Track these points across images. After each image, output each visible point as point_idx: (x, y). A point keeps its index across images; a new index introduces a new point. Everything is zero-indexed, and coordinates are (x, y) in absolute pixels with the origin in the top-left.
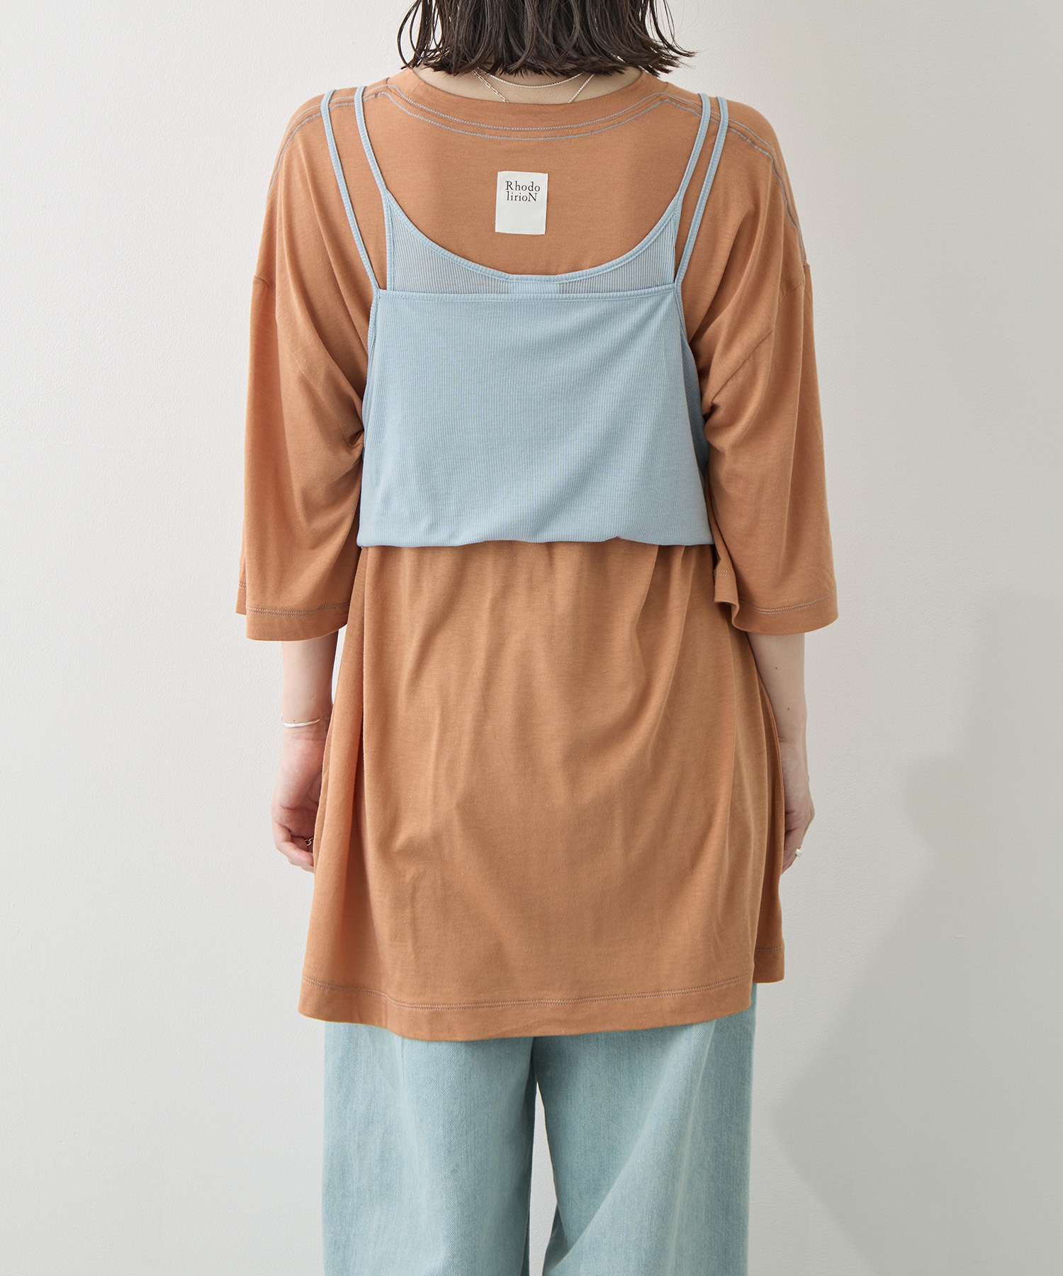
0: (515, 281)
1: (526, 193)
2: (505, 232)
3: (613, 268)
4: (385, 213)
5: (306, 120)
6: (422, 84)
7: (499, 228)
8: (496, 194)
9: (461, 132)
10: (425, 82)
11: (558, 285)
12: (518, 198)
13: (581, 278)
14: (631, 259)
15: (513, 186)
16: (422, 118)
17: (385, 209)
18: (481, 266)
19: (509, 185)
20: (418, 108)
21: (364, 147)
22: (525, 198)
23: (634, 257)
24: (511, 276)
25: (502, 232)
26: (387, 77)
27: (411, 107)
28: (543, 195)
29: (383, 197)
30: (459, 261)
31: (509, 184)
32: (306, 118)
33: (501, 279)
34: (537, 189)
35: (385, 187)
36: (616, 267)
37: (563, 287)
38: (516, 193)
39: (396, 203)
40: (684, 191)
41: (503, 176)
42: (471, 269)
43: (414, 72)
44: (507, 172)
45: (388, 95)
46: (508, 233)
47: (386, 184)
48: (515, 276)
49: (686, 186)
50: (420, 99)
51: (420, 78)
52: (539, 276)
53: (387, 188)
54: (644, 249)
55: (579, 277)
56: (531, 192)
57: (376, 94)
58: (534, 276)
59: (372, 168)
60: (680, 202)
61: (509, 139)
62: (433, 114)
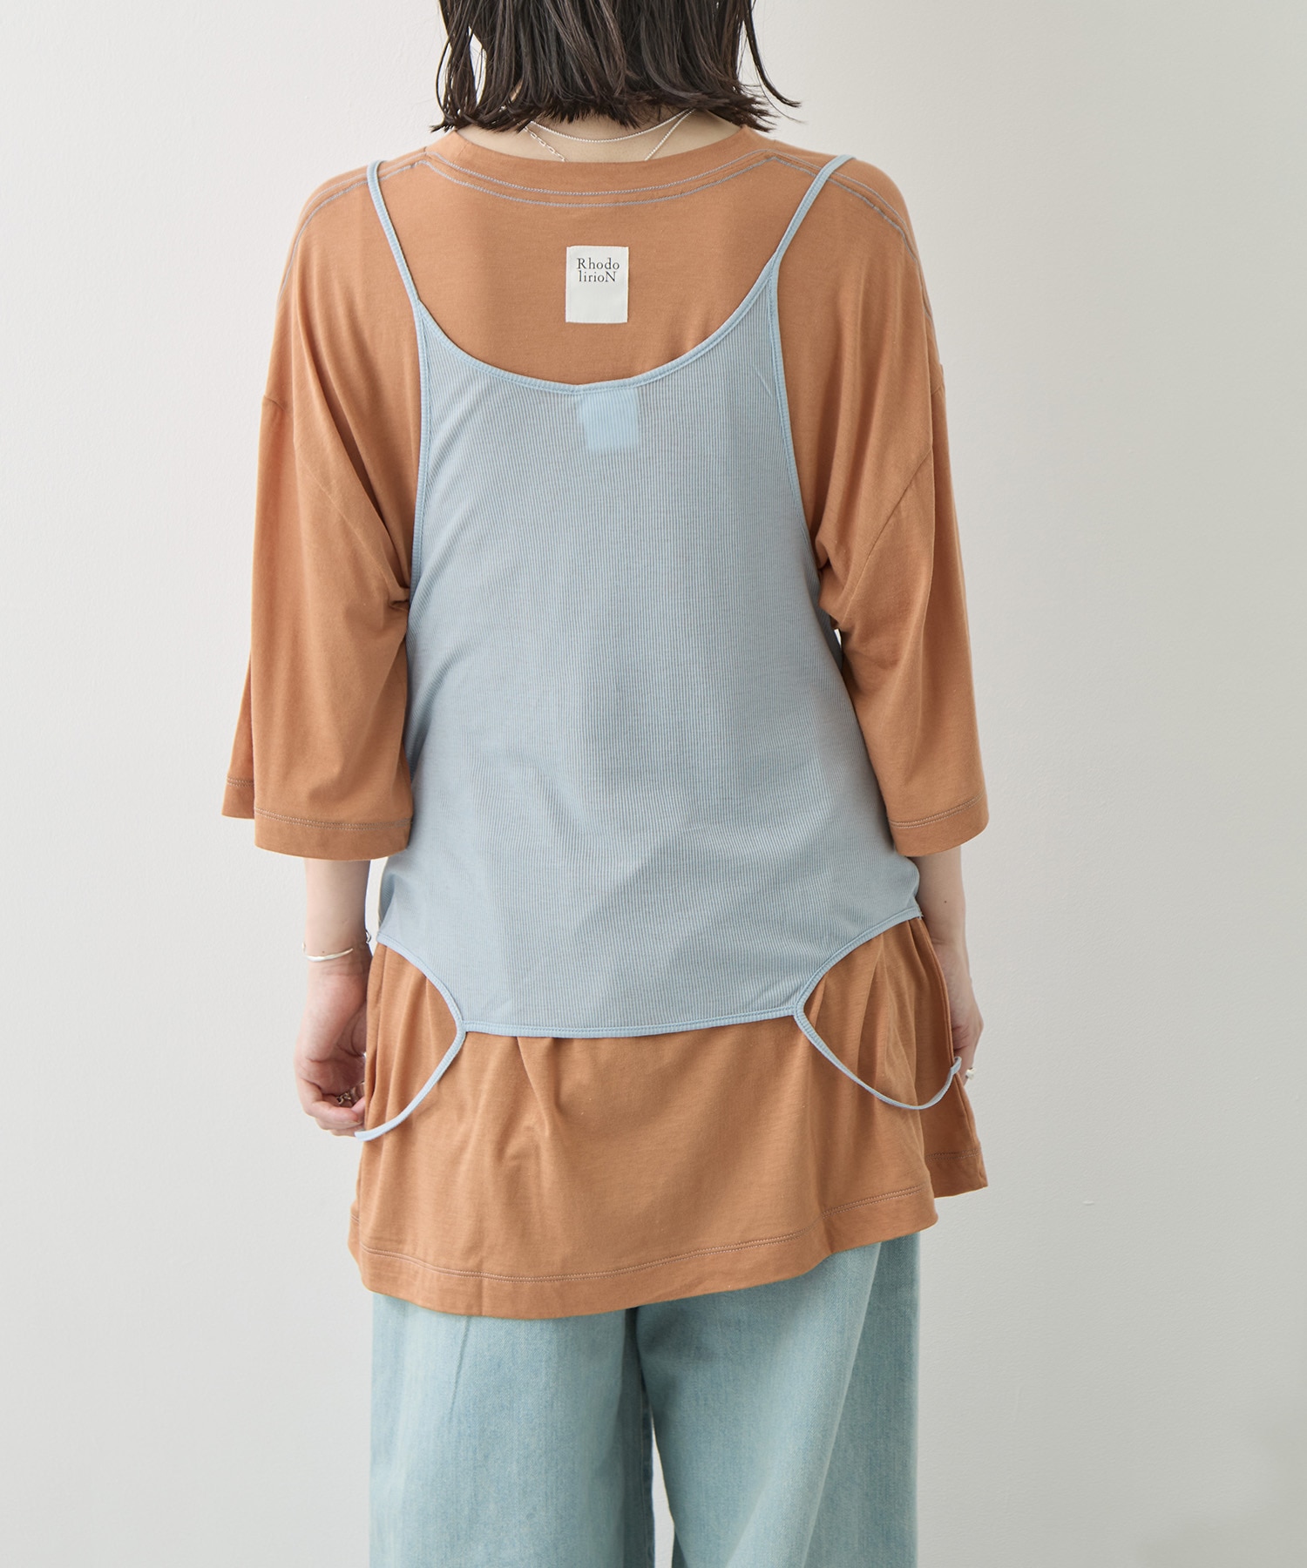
0: (582, 392)
1: (602, 272)
2: (579, 321)
3: (699, 355)
4: (417, 329)
5: (326, 202)
6: (469, 146)
7: (571, 317)
8: (565, 274)
9: (521, 200)
10: (473, 144)
11: (636, 390)
12: (592, 279)
13: (663, 376)
14: (719, 340)
15: (586, 264)
16: (472, 186)
17: (417, 324)
18: (539, 381)
19: (581, 263)
20: (466, 174)
21: (392, 248)
22: (601, 279)
23: (723, 336)
24: (577, 387)
25: (575, 321)
26: (423, 146)
27: (458, 174)
28: (623, 274)
29: (414, 309)
30: (510, 378)
31: (581, 261)
32: (326, 199)
33: (565, 393)
34: (616, 266)
35: (416, 297)
36: (703, 353)
37: (642, 390)
38: (590, 272)
39: (430, 317)
40: (782, 253)
41: (573, 252)
42: (527, 386)
43: (460, 136)
44: (578, 247)
45: (428, 164)
46: (582, 322)
47: (418, 293)
48: (582, 387)
49: (785, 247)
50: (468, 164)
51: (466, 140)
52: (610, 382)
53: (419, 298)
54: (734, 325)
55: (660, 374)
56: (609, 271)
57: (412, 165)
58: (604, 384)
59: (402, 273)
60: (777, 266)
61: (580, 206)
62: (485, 181)
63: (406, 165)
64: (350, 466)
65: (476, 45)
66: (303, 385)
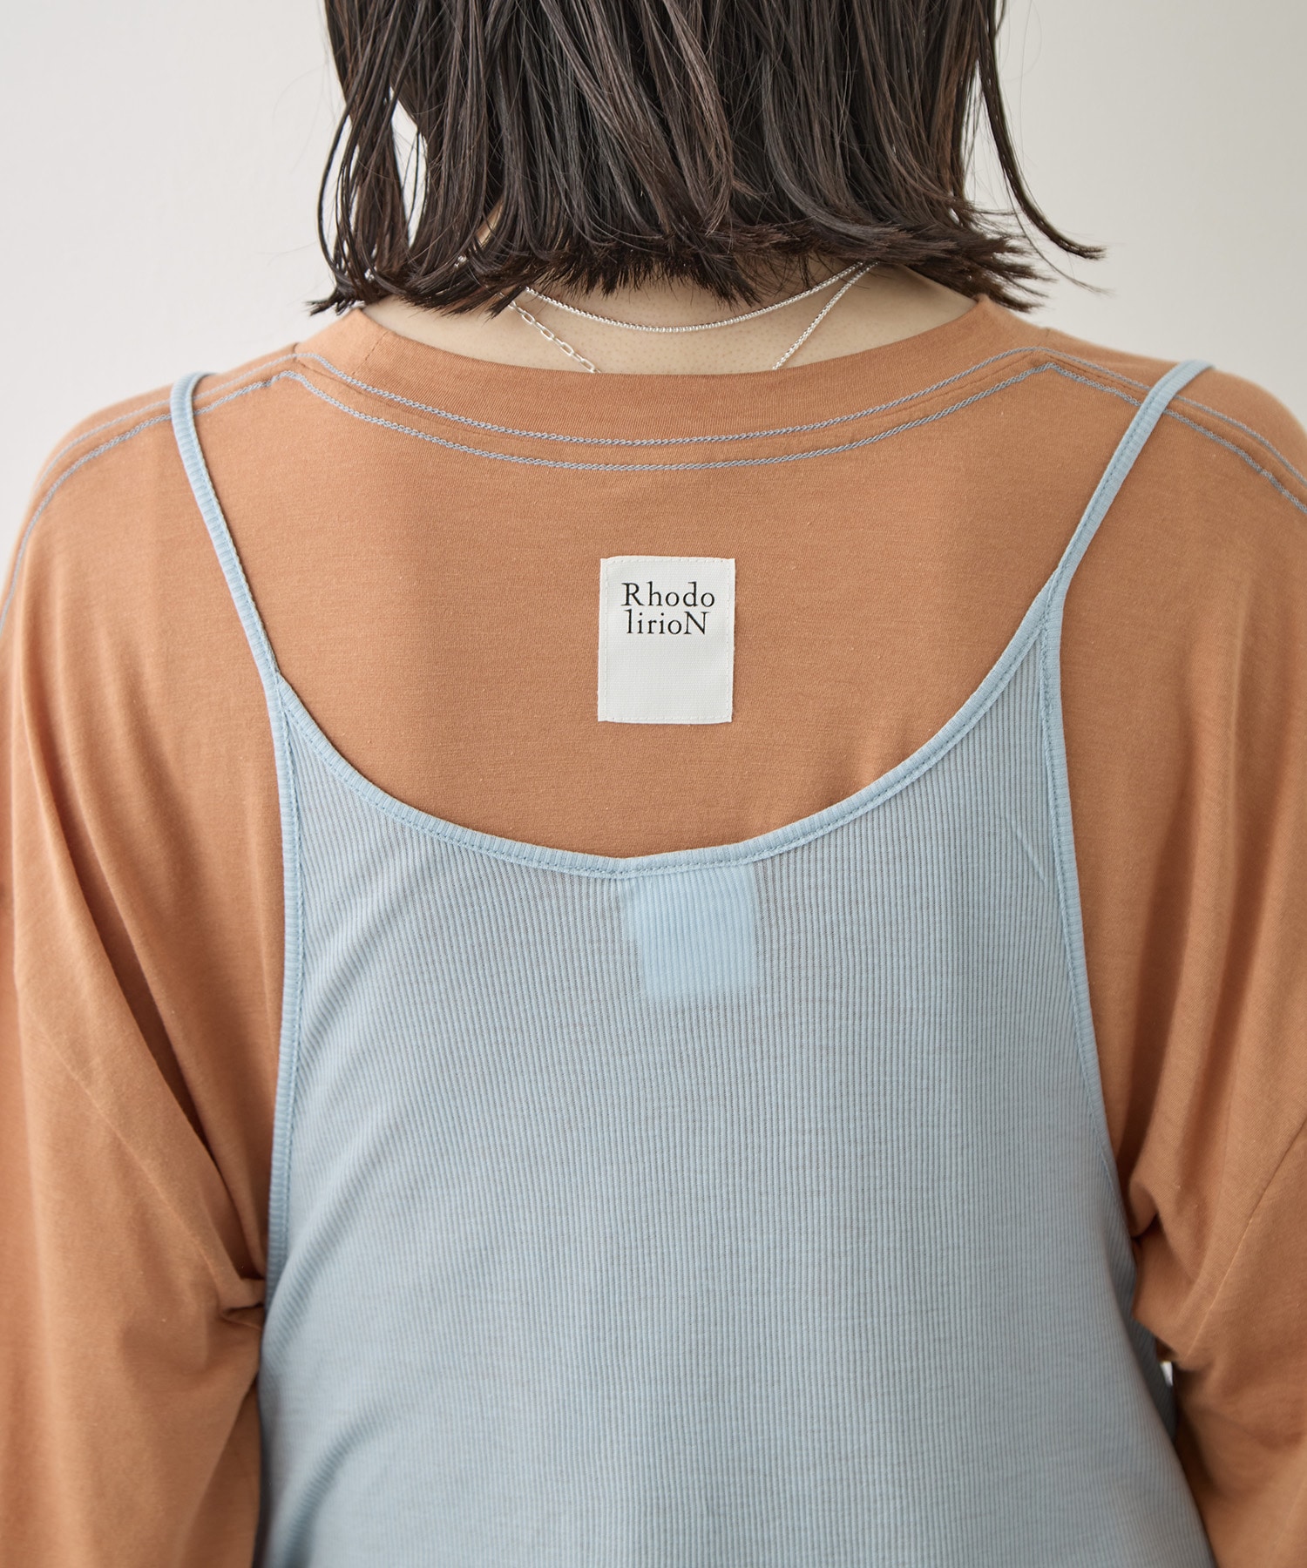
0: (633, 874)
1: (678, 613)
2: (626, 720)
3: (890, 794)
4: (275, 735)
5: (83, 460)
6: (389, 338)
7: (608, 710)
8: (597, 617)
9: (500, 456)
10: (395, 334)
11: (751, 868)
12: (656, 627)
13: (811, 837)
14: (934, 761)
15: (643, 596)
16: (394, 425)
17: (274, 725)
18: (539, 849)
19: (631, 592)
20: (380, 398)
21: (221, 561)
22: (675, 627)
23: (943, 753)
24: (622, 862)
25: (617, 720)
26: (291, 342)
27: (361, 399)
28: (722, 617)
29: (268, 693)
30: (477, 843)
31: (632, 589)
32: (83, 454)
33: (597, 875)
34: (708, 600)
35: (272, 666)
36: (898, 788)
37: (765, 868)
38: (652, 613)
39: (302, 710)
40: (1070, 572)
41: (614, 570)
42: (513, 860)
43: (370, 318)
44: (626, 558)
45: (299, 378)
46: (633, 721)
47: (276, 658)
48: (633, 862)
49: (1077, 558)
50: (385, 378)
51: (381, 326)
52: (695, 852)
53: (279, 668)
54: (967, 729)
55: (804, 835)
56: (691, 610)
57: (266, 380)
58: (683, 855)
59: (241, 614)
60: (1059, 600)
61: (630, 468)
62: (421, 414)
63: (253, 382)
64: (132, 1027)
65: (403, 126)
66: (33, 853)
